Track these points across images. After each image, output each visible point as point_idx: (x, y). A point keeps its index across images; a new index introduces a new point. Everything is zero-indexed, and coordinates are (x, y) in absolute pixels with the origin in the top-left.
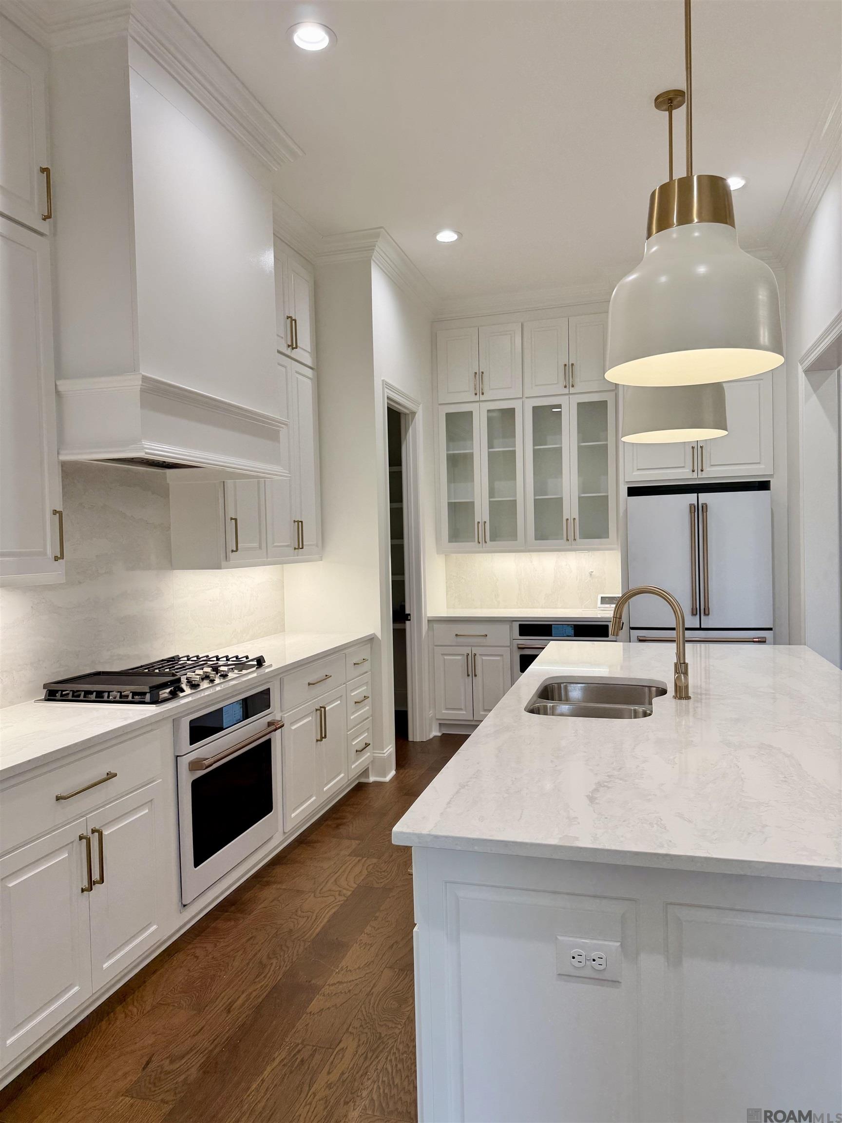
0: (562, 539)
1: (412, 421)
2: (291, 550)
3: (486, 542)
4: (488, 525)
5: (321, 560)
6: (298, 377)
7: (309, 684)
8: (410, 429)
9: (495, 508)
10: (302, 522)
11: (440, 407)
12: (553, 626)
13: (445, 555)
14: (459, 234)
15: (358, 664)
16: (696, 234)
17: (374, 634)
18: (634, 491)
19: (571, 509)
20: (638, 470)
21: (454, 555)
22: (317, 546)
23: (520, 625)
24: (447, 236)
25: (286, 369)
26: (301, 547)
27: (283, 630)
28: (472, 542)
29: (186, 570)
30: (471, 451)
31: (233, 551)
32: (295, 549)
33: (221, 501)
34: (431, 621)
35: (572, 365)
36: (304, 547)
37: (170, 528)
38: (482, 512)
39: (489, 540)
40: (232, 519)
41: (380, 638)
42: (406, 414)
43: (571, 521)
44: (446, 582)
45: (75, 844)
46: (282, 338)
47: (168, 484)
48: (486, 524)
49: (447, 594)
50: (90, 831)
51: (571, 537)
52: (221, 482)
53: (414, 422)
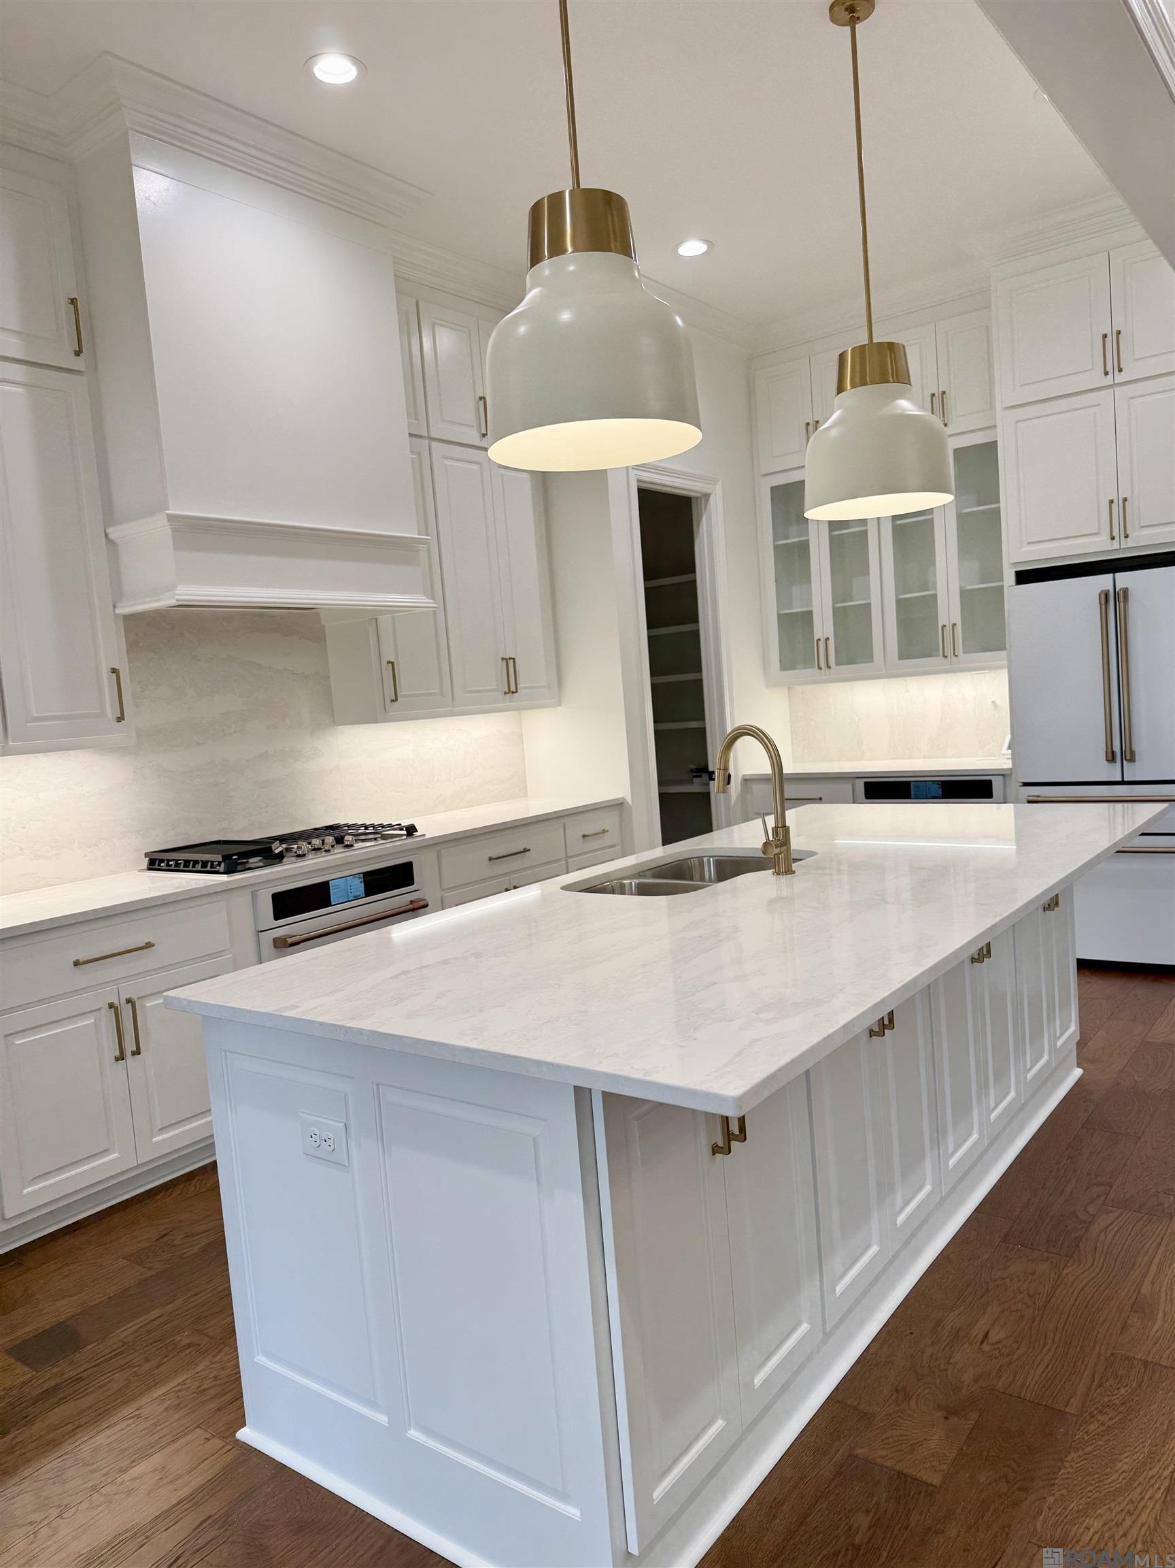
0: (938, 656)
1: (706, 507)
2: (500, 695)
3: (829, 667)
4: (831, 643)
5: (561, 706)
6: (504, 473)
7: (490, 859)
8: (704, 517)
9: (840, 615)
10: (514, 659)
11: (764, 479)
12: (912, 783)
13: (788, 688)
14: (708, 242)
15: (587, 836)
16: (571, 268)
17: (623, 798)
18: (1024, 577)
19: (949, 611)
20: (1029, 543)
21: (799, 688)
22: (549, 687)
23: (866, 784)
24: (693, 248)
25: (481, 466)
26: (513, 689)
27: (526, 795)
28: (811, 668)
29: (357, 726)
30: (806, 538)
31: (393, 701)
32: (505, 693)
33: (373, 641)
34: (747, 781)
35: (944, 393)
36: (519, 691)
37: (329, 677)
38: (824, 626)
39: (834, 664)
40: (389, 662)
41: (630, 802)
42: (697, 498)
43: (948, 629)
44: (791, 727)
45: (103, 1011)
46: (472, 426)
47: (324, 626)
48: (829, 642)
49: (792, 743)
50: (123, 1001)
51: (949, 652)
52: (371, 619)
53: (708, 507)
